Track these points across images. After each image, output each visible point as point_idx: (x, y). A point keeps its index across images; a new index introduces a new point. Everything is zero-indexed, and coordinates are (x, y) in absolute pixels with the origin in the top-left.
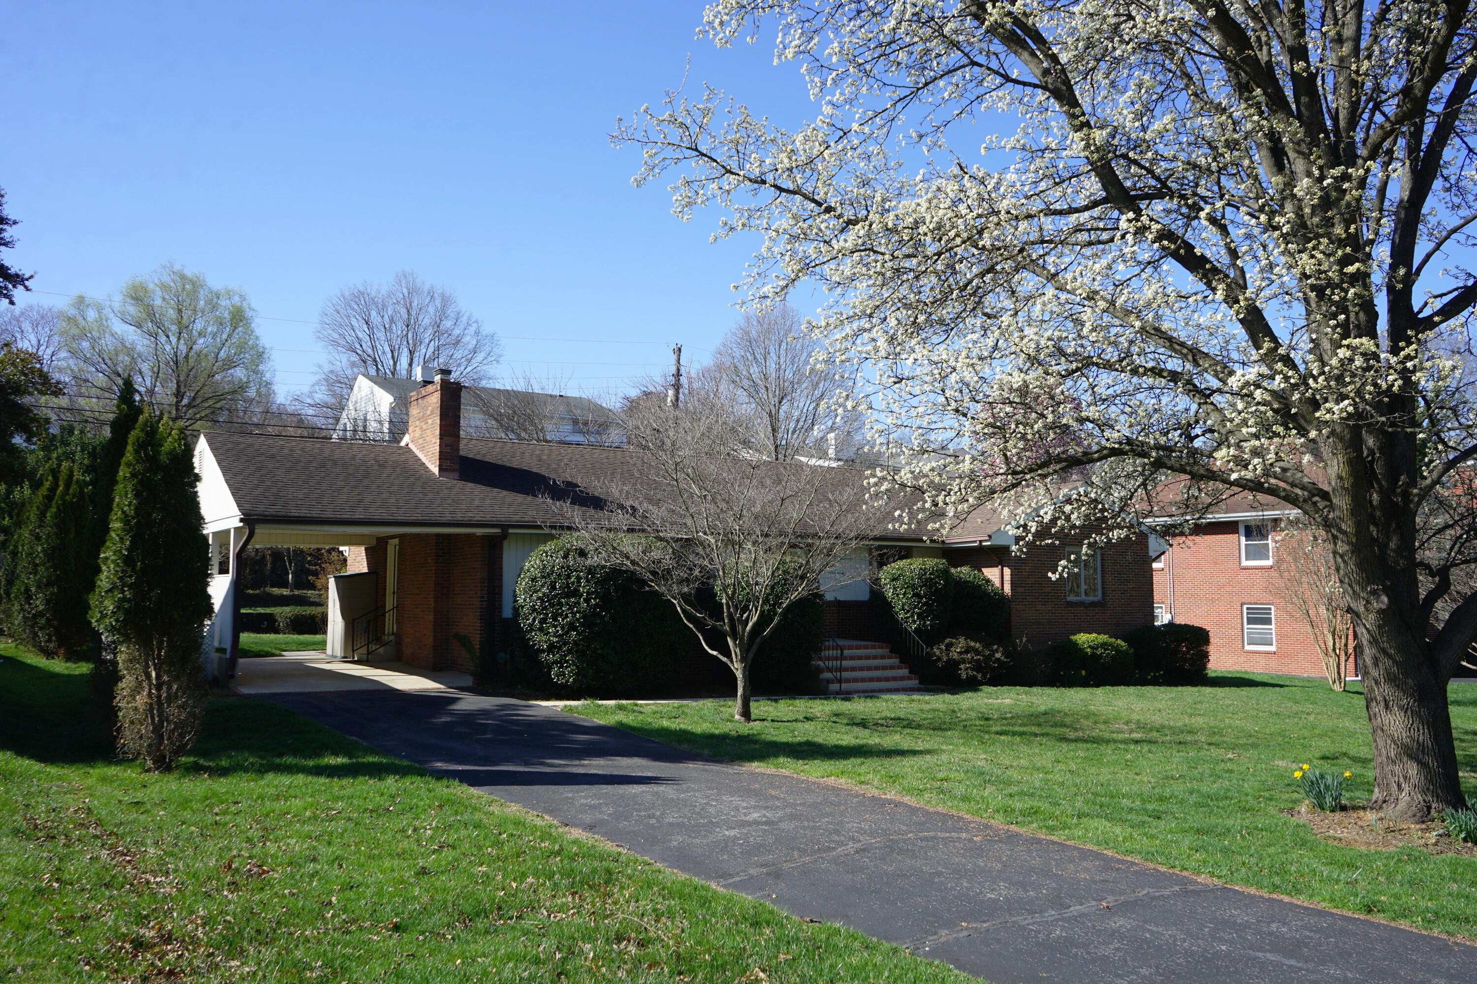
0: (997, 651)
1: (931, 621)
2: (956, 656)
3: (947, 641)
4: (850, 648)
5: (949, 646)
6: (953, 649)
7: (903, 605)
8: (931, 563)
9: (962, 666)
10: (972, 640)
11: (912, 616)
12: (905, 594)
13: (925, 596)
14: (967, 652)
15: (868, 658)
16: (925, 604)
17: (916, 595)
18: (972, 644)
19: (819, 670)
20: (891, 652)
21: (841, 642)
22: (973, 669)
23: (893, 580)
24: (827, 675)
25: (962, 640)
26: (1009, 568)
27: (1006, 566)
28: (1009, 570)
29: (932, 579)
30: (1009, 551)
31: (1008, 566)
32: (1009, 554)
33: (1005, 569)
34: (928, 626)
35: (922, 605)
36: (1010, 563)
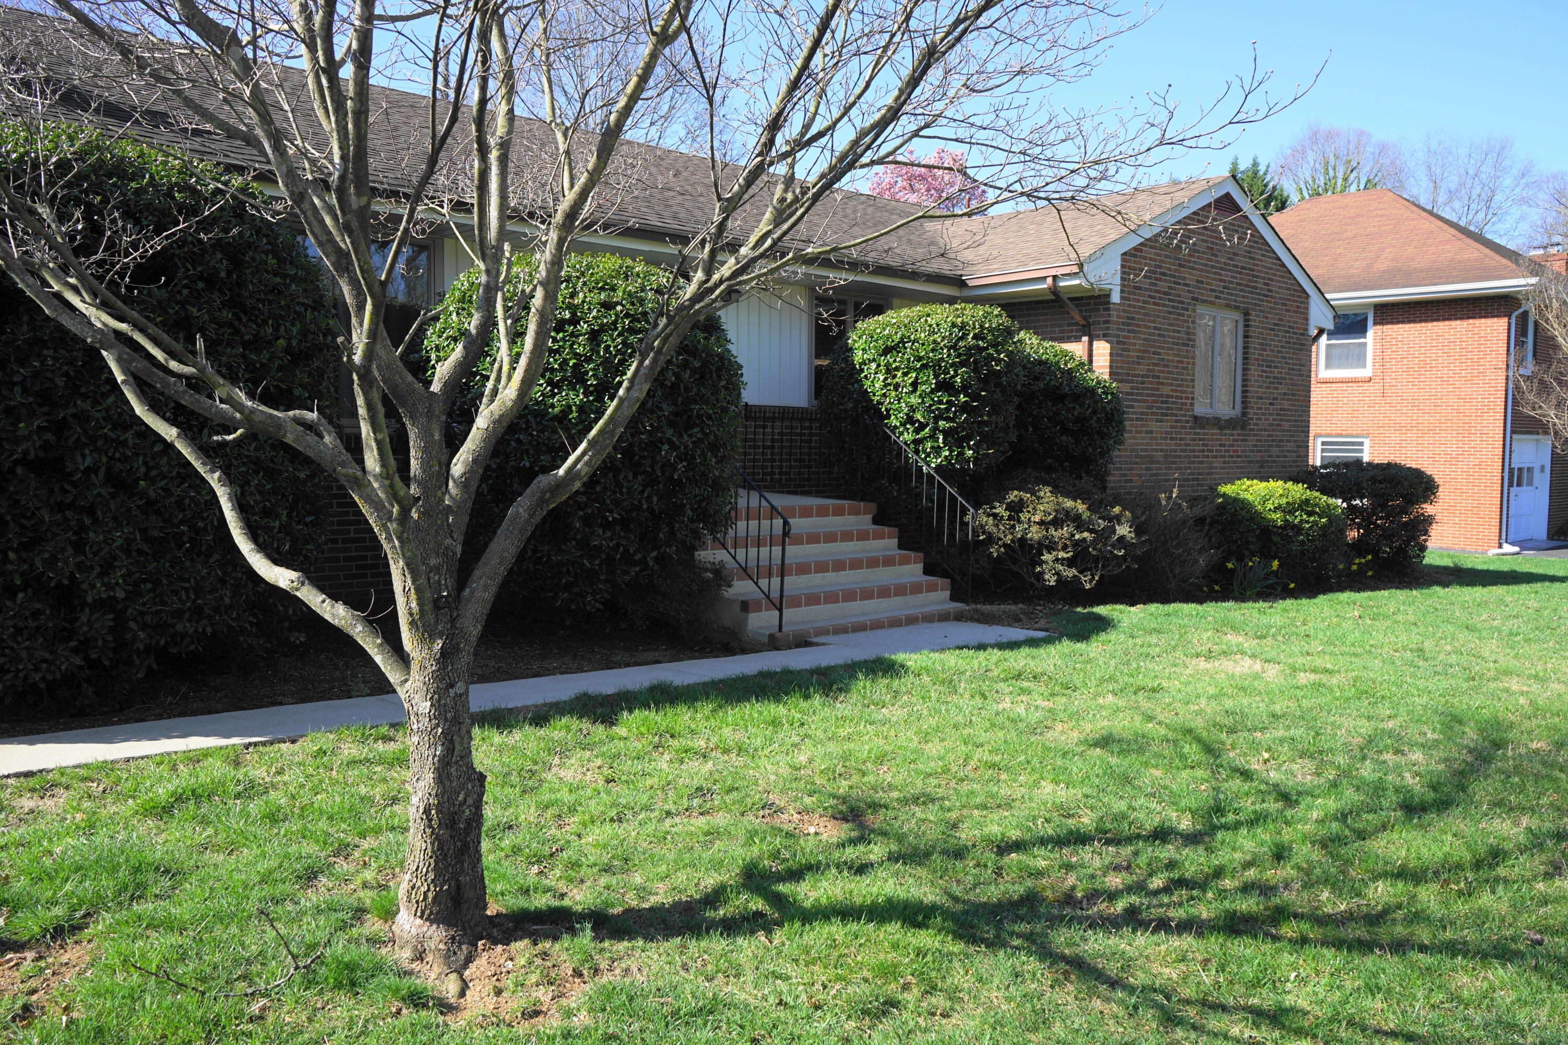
0: (1118, 519)
1: (976, 449)
2: (1035, 534)
3: (1013, 496)
4: (806, 512)
5: (1016, 508)
6: (1024, 516)
7: (913, 409)
8: (972, 314)
9: (1046, 557)
10: (1067, 494)
11: (933, 437)
12: (915, 384)
13: (965, 389)
14: (1057, 523)
15: (830, 537)
16: (964, 408)
17: (945, 386)
18: (1069, 504)
19: (720, 576)
20: (876, 521)
21: (780, 501)
22: (1070, 563)
23: (887, 351)
24: (742, 588)
25: (1046, 492)
26: (1107, 341)
27: (1099, 338)
28: (1108, 345)
29: (981, 350)
30: (1109, 303)
31: (1105, 337)
32: (1108, 309)
33: (1096, 344)
34: (968, 461)
35: (955, 412)
36: (1108, 329)
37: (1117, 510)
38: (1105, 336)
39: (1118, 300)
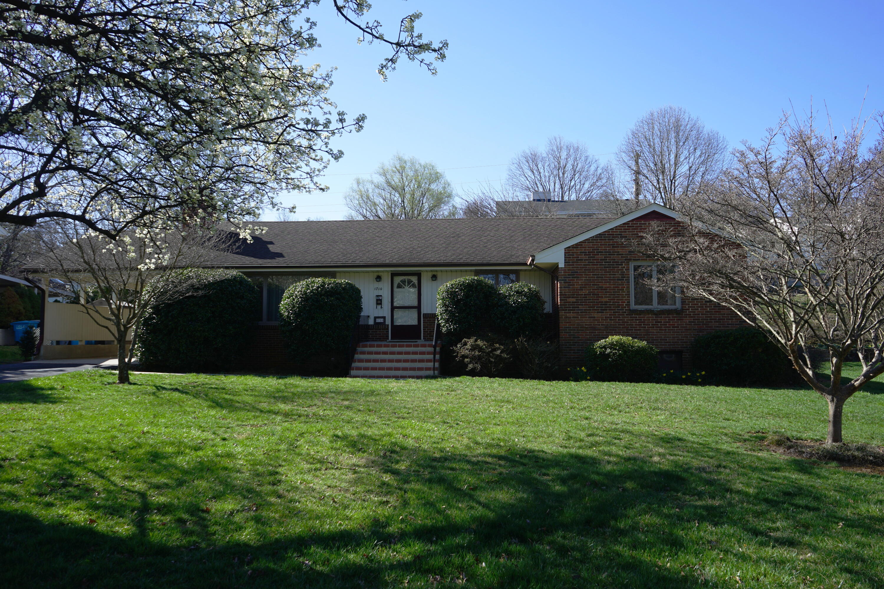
3: (463, 340)
9: (465, 360)
14: (473, 349)
18: (479, 342)
25: (473, 339)
30: (557, 268)
32: (557, 270)
37: (498, 345)
39: (563, 266)
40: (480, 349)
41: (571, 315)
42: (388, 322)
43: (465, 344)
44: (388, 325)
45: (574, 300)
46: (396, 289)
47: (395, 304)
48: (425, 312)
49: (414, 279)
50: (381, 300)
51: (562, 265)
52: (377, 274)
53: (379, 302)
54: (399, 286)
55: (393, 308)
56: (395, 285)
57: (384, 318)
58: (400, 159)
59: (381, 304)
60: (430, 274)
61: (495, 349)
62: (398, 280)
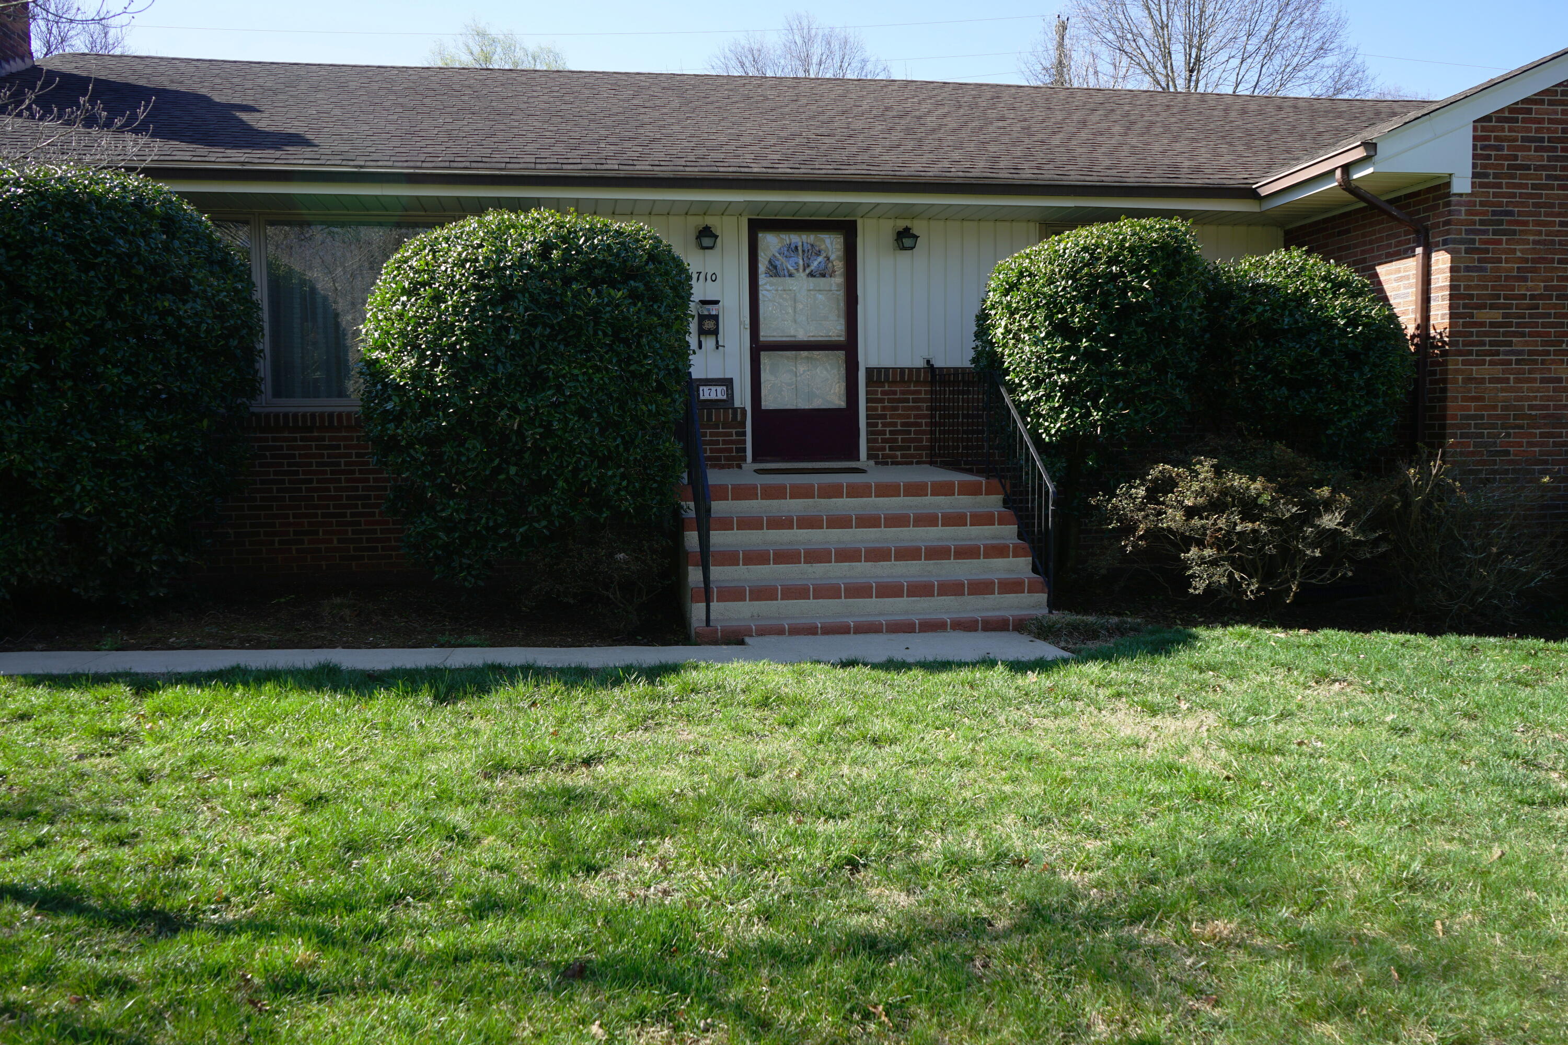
0: (1325, 504)
1: (1106, 409)
3: (1159, 470)
18: (1238, 481)
20: (1006, 503)
25: (1205, 465)
26: (1447, 251)
27: (1437, 247)
28: (1448, 256)
29: (1114, 277)
30: (1448, 195)
31: (1445, 245)
32: (1448, 204)
33: (1435, 256)
34: (1094, 425)
35: (1077, 361)
36: (1448, 232)
37: (1325, 491)
38: (1445, 242)
39: (1468, 189)
40: (1250, 509)
41: (1485, 371)
42: (743, 398)
43: (1167, 485)
44: (744, 410)
45: (1496, 316)
46: (763, 279)
47: (766, 334)
48: (873, 364)
49: (832, 244)
50: (716, 318)
51: (1462, 185)
52: (701, 222)
53: (709, 325)
54: (774, 270)
55: (758, 348)
56: (762, 268)
57: (728, 383)
58: (482, 34)
59: (715, 332)
60: (888, 228)
61: (1313, 509)
62: (771, 243)
